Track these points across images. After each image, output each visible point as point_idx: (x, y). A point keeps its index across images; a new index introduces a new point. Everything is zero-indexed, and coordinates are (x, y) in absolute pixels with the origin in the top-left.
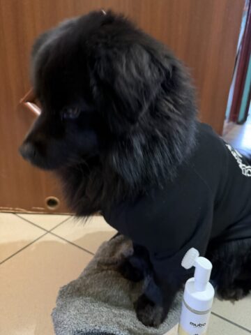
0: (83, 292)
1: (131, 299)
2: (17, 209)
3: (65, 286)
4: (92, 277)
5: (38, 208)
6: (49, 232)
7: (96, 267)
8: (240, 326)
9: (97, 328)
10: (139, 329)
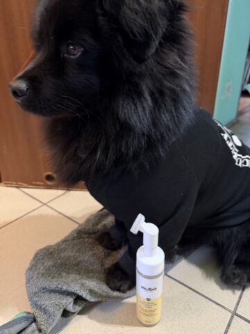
0: (55, 256)
1: (102, 265)
2: (19, 183)
3: (40, 250)
4: (68, 243)
5: (38, 183)
6: (45, 204)
7: (75, 235)
8: (207, 298)
9: (60, 286)
10: (103, 291)
